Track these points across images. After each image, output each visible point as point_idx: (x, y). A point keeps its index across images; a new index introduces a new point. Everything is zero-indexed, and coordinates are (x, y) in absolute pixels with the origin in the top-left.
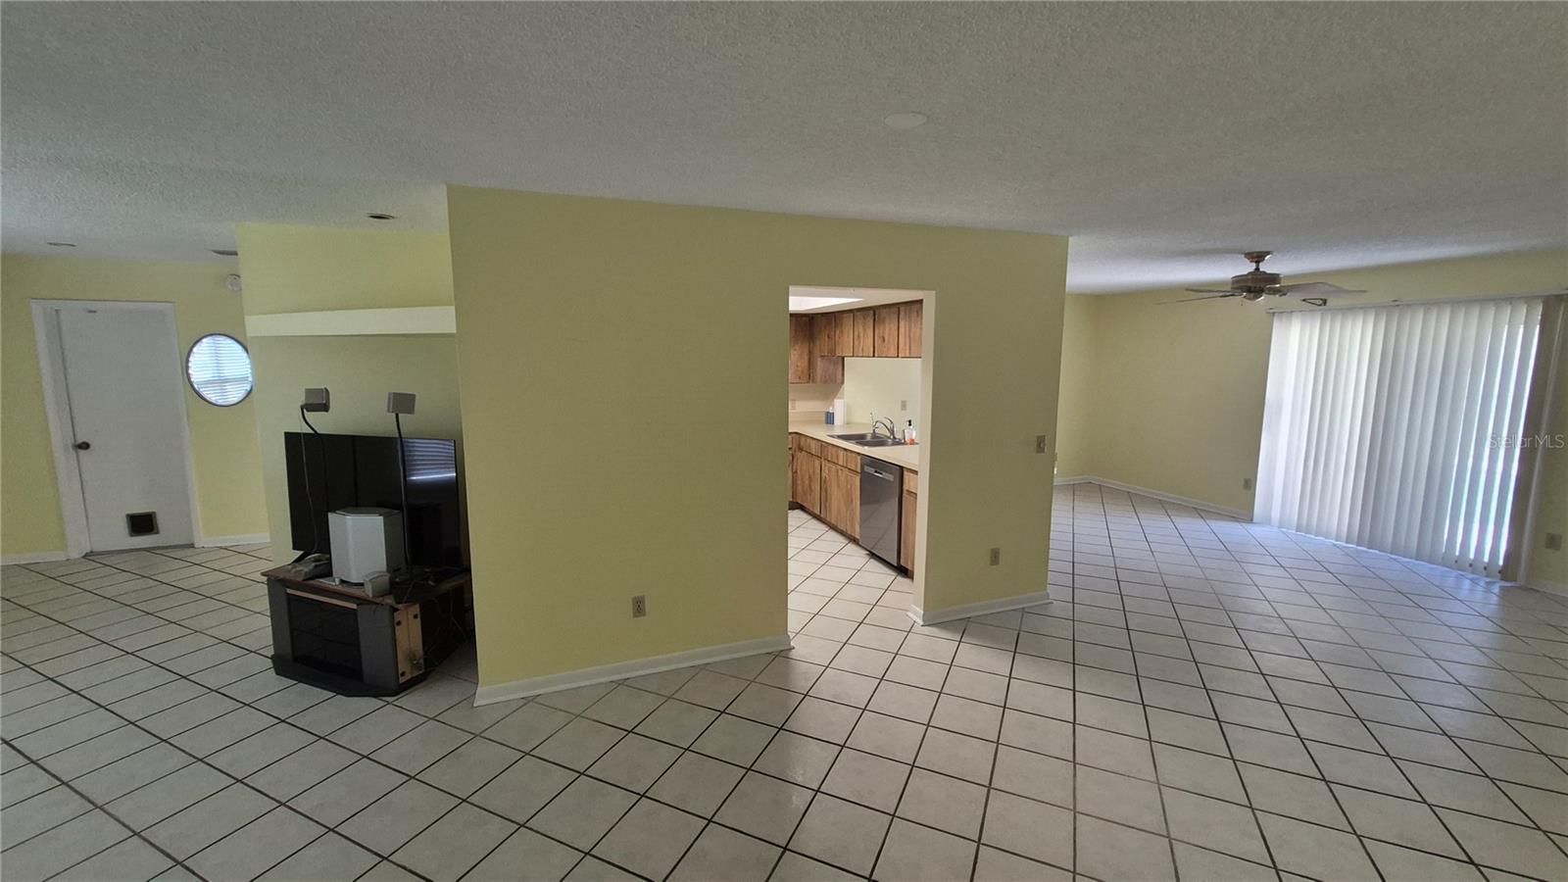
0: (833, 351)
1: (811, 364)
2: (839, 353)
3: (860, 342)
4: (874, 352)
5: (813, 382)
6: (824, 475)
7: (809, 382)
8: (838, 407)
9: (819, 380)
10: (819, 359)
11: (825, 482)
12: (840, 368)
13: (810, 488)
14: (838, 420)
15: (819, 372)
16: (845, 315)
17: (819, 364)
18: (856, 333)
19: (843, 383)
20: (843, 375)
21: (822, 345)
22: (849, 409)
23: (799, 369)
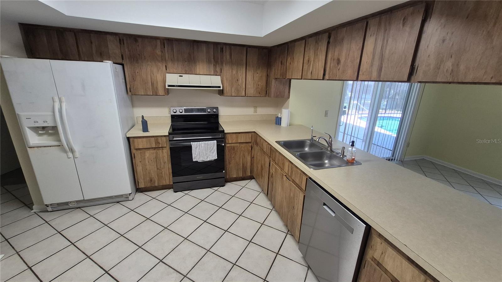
0: (284, 74)
1: (268, 83)
2: (288, 77)
3: (309, 66)
4: (324, 75)
5: (268, 96)
6: (271, 171)
7: (266, 96)
8: (285, 115)
9: (272, 95)
10: (273, 81)
11: (272, 177)
12: (288, 88)
13: (262, 174)
14: (284, 123)
15: (273, 90)
16: (297, 43)
17: (273, 83)
18: (306, 58)
19: (289, 97)
20: (289, 92)
21: (276, 71)
22: (291, 115)
23: (260, 87)
